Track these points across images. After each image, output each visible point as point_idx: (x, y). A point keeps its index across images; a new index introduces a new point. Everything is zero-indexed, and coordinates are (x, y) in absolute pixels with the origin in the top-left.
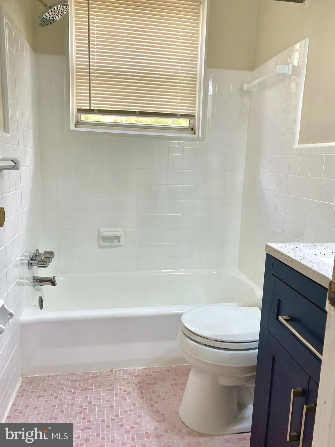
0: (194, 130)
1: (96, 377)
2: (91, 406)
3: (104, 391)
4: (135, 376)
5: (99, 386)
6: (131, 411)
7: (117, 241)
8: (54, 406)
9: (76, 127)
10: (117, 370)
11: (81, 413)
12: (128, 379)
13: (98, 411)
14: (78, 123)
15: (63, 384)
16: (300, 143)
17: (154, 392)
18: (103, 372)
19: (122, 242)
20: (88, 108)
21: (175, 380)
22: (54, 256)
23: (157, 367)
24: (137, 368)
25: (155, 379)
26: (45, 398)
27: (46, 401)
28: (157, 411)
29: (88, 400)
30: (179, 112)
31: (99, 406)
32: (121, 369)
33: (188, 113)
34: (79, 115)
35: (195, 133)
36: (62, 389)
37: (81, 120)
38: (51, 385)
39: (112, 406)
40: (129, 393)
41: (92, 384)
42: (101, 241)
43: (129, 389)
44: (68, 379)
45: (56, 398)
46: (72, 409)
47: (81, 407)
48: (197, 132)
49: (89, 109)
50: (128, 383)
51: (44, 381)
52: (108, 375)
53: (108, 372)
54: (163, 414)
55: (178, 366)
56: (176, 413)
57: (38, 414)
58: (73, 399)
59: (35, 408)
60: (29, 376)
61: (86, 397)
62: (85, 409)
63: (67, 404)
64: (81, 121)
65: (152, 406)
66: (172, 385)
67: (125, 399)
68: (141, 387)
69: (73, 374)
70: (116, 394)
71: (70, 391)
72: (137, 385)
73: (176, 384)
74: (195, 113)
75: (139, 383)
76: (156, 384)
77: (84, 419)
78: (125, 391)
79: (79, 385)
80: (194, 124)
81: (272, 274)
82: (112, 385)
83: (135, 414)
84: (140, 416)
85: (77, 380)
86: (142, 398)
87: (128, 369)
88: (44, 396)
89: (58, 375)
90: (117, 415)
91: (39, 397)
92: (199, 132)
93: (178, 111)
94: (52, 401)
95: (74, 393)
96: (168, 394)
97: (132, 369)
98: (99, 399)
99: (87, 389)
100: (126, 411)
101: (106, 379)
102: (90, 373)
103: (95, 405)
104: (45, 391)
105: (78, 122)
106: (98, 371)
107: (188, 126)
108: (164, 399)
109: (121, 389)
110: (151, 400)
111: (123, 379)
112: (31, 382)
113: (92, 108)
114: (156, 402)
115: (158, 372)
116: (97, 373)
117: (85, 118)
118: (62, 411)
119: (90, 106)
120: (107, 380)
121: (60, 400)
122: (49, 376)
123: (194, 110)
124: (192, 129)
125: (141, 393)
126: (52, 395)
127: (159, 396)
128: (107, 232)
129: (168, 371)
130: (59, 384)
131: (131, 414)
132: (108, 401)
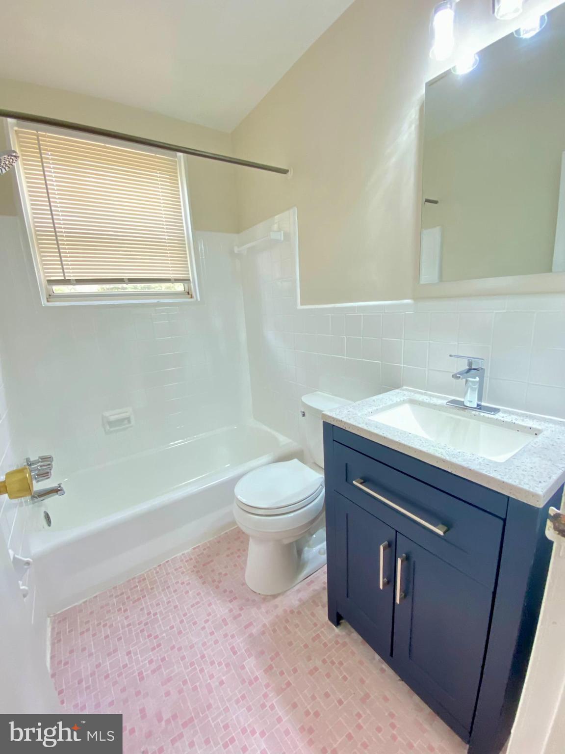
0: (190, 293)
1: (144, 579)
2: (151, 617)
3: (159, 593)
4: (187, 561)
5: (152, 589)
6: (198, 603)
7: (126, 422)
8: (107, 637)
9: (48, 301)
10: (165, 562)
11: (142, 631)
12: (181, 567)
13: (162, 619)
14: (50, 297)
15: (107, 605)
16: (302, 304)
17: (213, 571)
18: (149, 571)
19: (133, 422)
20: (63, 278)
21: (229, 549)
22: (53, 460)
23: (205, 543)
24: (185, 552)
25: (209, 556)
26: (91, 632)
27: (94, 635)
28: (225, 591)
29: (146, 611)
30: (173, 277)
31: (161, 613)
32: (169, 559)
33: (182, 277)
34: (49, 287)
35: (192, 297)
36: (109, 611)
37: (53, 292)
38: (92, 613)
39: (176, 607)
40: (188, 584)
41: (142, 590)
42: (108, 427)
43: (187, 578)
44: (111, 596)
45: (105, 625)
46: (130, 631)
47: (139, 624)
48: (194, 295)
49: (63, 280)
50: (183, 573)
51: (81, 611)
52: (157, 572)
53: (155, 569)
54: (231, 592)
55: (226, 533)
56: (244, 584)
57: (91, 655)
58: (127, 618)
59: (84, 649)
60: (59, 612)
61: (142, 609)
62: (146, 624)
63: (123, 627)
64: (54, 294)
65: (217, 587)
66: (228, 556)
67: (187, 592)
68: (198, 572)
69: (115, 588)
70: (175, 591)
71: (120, 610)
72: (193, 571)
73: (232, 554)
74: (189, 277)
75: (195, 567)
76: (212, 561)
77: (149, 636)
78: (183, 583)
79: (128, 598)
80: (189, 287)
81: (334, 440)
82: (166, 582)
83: (203, 604)
84: (210, 605)
85: (122, 594)
86: (204, 583)
87: (176, 557)
88: (88, 630)
89: (96, 597)
90: (185, 615)
91: (82, 633)
92: (197, 296)
93: (172, 275)
94: (101, 632)
95: (126, 610)
96: (227, 567)
97: (181, 554)
98: (158, 604)
99: (139, 599)
100: (192, 606)
101: (156, 578)
102: (134, 578)
103: (155, 614)
104: (87, 622)
105: (50, 295)
106: (143, 573)
107: (183, 290)
108: (226, 575)
109: (177, 583)
110: (214, 581)
111: (176, 570)
112: (64, 619)
113: (67, 278)
114: (220, 582)
115: (208, 547)
116: (143, 575)
117: (58, 289)
118: (120, 639)
119: (64, 276)
120: (158, 579)
121: (111, 626)
122: (85, 602)
123: (188, 274)
124: (188, 293)
125: (201, 577)
126: (99, 624)
127: (220, 574)
128: (113, 415)
129: (219, 542)
130: (102, 607)
131: (200, 607)
132: (169, 602)
